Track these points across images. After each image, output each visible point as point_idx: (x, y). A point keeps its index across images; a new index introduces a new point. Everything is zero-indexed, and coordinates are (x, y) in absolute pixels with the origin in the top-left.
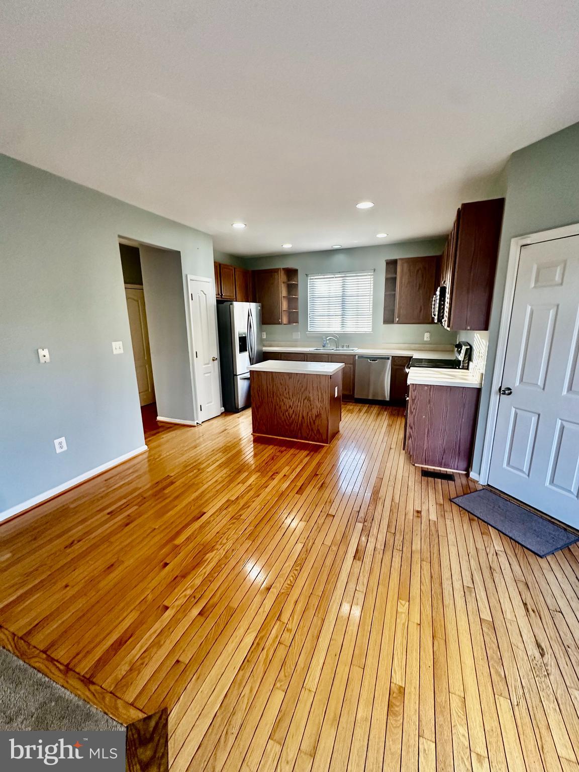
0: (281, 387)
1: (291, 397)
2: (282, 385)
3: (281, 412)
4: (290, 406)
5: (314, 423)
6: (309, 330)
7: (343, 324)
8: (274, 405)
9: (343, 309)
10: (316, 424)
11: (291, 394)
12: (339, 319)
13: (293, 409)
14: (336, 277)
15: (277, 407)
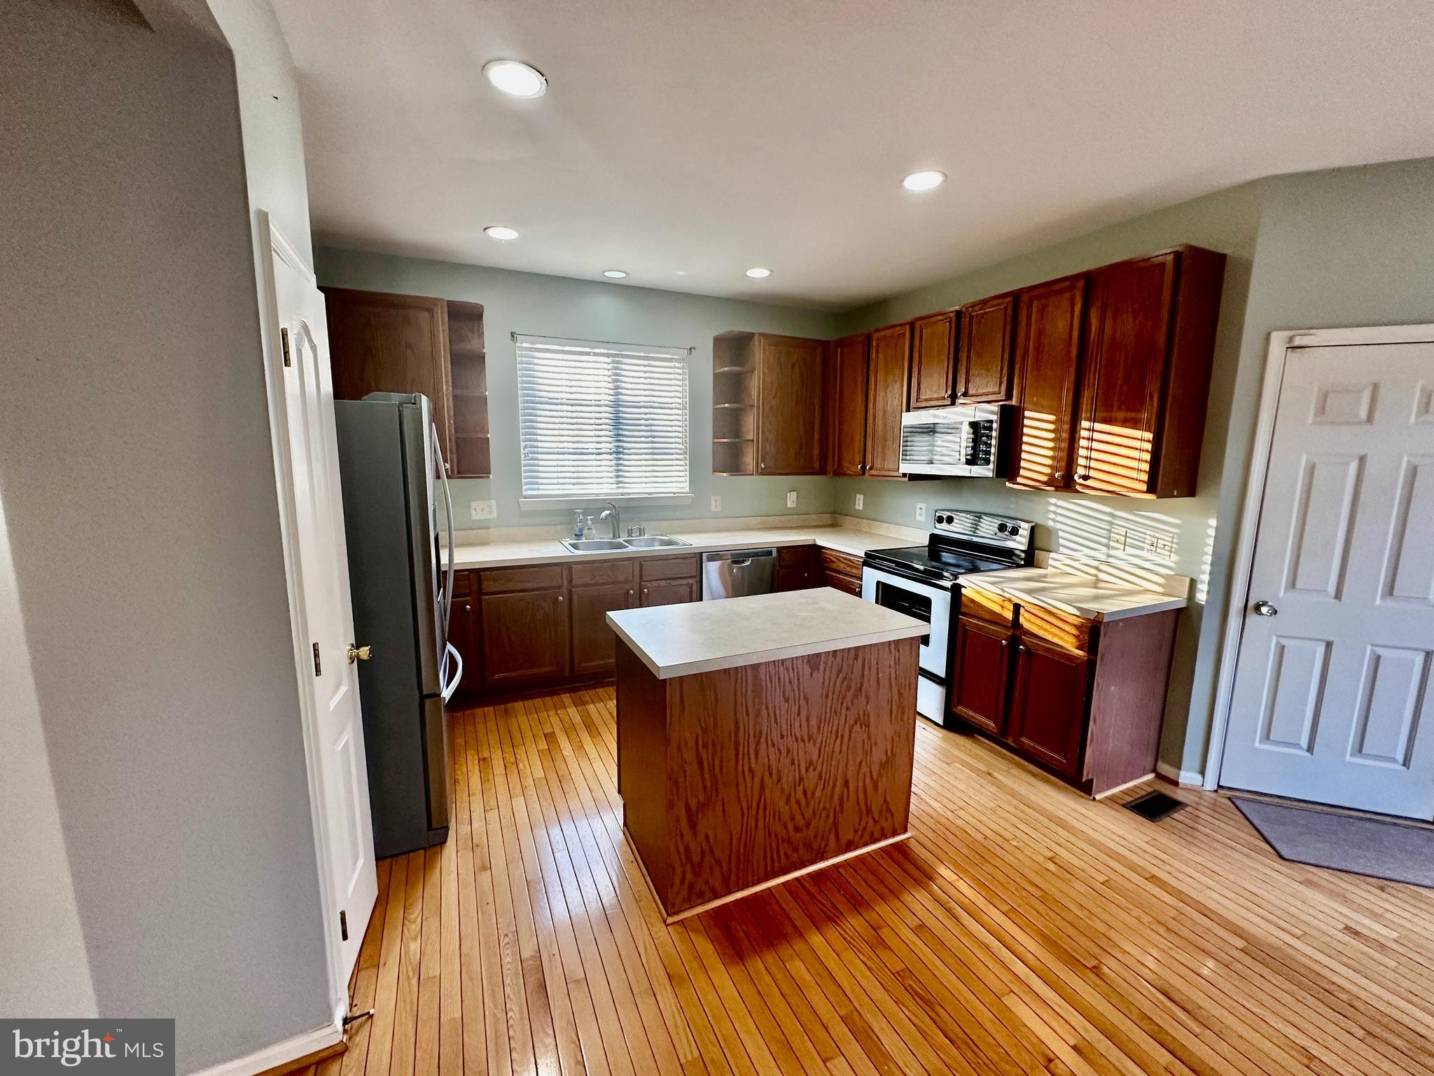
0: (784, 707)
1: (815, 730)
2: (787, 700)
3: (782, 792)
4: (811, 763)
5: (876, 786)
6: (524, 493)
7: (619, 476)
8: (757, 780)
9: (618, 437)
10: (881, 789)
11: (813, 722)
12: (608, 462)
13: (819, 769)
14: (595, 354)
15: (768, 781)
